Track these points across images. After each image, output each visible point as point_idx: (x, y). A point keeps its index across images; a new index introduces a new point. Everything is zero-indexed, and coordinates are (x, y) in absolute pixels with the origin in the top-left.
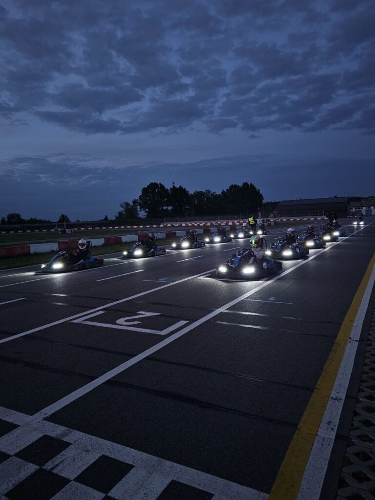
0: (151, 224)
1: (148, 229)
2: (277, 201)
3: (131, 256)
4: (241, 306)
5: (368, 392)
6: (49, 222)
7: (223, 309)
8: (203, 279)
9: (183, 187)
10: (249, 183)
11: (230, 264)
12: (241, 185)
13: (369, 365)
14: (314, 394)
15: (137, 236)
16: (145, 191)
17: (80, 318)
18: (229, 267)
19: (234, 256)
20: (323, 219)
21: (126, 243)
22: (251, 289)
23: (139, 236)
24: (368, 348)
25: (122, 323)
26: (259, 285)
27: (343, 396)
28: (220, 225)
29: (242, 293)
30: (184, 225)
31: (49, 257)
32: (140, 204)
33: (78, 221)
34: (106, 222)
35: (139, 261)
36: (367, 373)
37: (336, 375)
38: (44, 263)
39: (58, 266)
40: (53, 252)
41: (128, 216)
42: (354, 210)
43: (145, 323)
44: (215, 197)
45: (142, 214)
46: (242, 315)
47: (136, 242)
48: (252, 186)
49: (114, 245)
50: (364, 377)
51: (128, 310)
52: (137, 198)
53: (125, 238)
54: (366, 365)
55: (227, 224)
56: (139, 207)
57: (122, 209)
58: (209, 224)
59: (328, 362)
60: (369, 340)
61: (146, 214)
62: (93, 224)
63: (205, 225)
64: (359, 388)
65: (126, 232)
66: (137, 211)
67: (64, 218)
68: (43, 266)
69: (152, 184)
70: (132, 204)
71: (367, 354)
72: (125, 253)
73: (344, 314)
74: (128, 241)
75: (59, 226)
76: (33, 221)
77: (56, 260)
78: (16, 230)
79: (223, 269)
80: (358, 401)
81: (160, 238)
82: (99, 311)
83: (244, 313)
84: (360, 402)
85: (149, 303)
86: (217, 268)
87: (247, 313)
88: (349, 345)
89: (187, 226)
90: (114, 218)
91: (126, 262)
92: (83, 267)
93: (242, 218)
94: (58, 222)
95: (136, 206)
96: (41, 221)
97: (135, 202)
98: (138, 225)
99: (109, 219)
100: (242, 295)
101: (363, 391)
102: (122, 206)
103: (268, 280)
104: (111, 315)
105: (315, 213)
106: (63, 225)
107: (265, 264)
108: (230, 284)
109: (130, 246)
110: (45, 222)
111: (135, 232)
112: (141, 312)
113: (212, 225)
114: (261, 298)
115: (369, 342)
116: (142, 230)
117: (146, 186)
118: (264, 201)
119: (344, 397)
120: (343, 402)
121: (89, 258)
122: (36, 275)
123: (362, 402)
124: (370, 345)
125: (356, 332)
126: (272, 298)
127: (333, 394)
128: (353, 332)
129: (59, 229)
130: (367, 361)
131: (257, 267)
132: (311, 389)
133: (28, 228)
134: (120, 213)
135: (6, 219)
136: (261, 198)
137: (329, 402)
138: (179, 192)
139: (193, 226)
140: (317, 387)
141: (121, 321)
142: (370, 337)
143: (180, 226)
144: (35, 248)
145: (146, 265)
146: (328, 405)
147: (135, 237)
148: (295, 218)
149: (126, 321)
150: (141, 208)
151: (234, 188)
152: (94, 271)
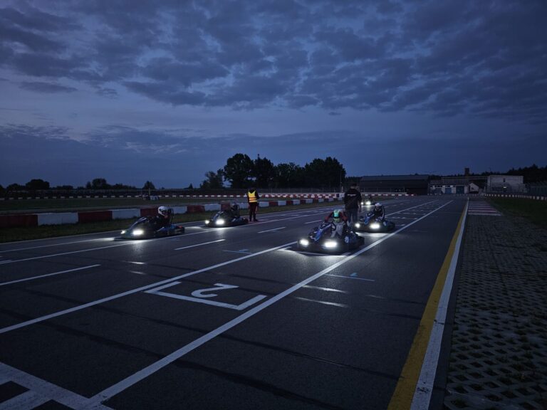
0: (235, 194)
1: (231, 199)
2: (360, 176)
3: (212, 225)
4: (322, 281)
5: (457, 382)
6: (134, 188)
7: (303, 284)
8: (284, 251)
9: (268, 159)
10: (332, 158)
11: (311, 237)
12: (324, 159)
13: (457, 351)
14: (399, 384)
15: (220, 206)
16: (230, 161)
17: (154, 289)
18: (311, 241)
19: (316, 229)
20: (403, 195)
21: (209, 212)
22: (333, 263)
23: (222, 205)
24: (455, 332)
25: (198, 295)
26: (341, 260)
27: (430, 386)
28: (302, 197)
29: (322, 267)
30: (267, 196)
31: (130, 223)
32: (225, 174)
33: (163, 188)
34: (190, 190)
35: (221, 230)
36: (455, 361)
37: (422, 361)
38: (124, 229)
39: (138, 232)
40: (135, 218)
41: (213, 185)
42: (434, 188)
43: (222, 296)
44: (299, 170)
45: (227, 184)
46: (323, 291)
47: (218, 211)
48: (335, 160)
49: (197, 213)
50: (452, 365)
51: (205, 281)
52: (223, 168)
53: (208, 207)
54: (453, 351)
55: (309, 197)
56: (223, 177)
57: (207, 178)
58: (291, 196)
59: (413, 346)
60: (455, 323)
61: (230, 184)
62: (178, 192)
63: (288, 197)
64: (447, 378)
65: (209, 201)
66: (221, 180)
67: (149, 185)
68: (123, 232)
69: (237, 155)
70: (217, 174)
71: (455, 339)
72: (207, 222)
73: (428, 293)
74: (211, 210)
75: (144, 193)
76: (118, 187)
77: (136, 227)
78: (100, 195)
79: (305, 243)
80: (447, 394)
81: (243, 208)
82: (174, 282)
83: (325, 289)
84: (449, 394)
85: (227, 275)
86: (299, 240)
87: (328, 289)
88: (434, 329)
89: (270, 197)
90: (199, 187)
91: (207, 230)
92: (164, 235)
93: (324, 192)
94: (143, 189)
95: (221, 176)
96: (126, 187)
97: (220, 172)
98: (222, 194)
99: (194, 187)
100: (323, 269)
101: (452, 382)
102: (207, 175)
103: (350, 255)
104: (187, 286)
105: (396, 190)
106: (148, 192)
107: (347, 238)
108: (311, 258)
109: (212, 215)
110: (130, 188)
111: (219, 201)
112: (217, 284)
113: (295, 197)
114: (343, 273)
115: (456, 326)
116: (225, 199)
117: (232, 157)
118: (347, 176)
119: (432, 389)
120: (431, 393)
121: (170, 226)
122: (115, 241)
123: (452, 394)
124: (457, 329)
125: (441, 314)
126: (354, 274)
127: (420, 385)
128: (438, 313)
129: (143, 196)
130: (454, 346)
131: (338, 241)
132: (395, 377)
133: (113, 194)
134: (205, 182)
135: (92, 184)
136: (344, 172)
137: (416, 393)
138: (264, 164)
139: (276, 197)
140: (402, 375)
141: (197, 293)
142: (456, 320)
143: (264, 197)
144: (116, 213)
145: (227, 235)
146: (414, 397)
147: (218, 206)
148: (376, 193)
149: (202, 293)
150: (225, 178)
151: (317, 161)
152: (174, 239)
